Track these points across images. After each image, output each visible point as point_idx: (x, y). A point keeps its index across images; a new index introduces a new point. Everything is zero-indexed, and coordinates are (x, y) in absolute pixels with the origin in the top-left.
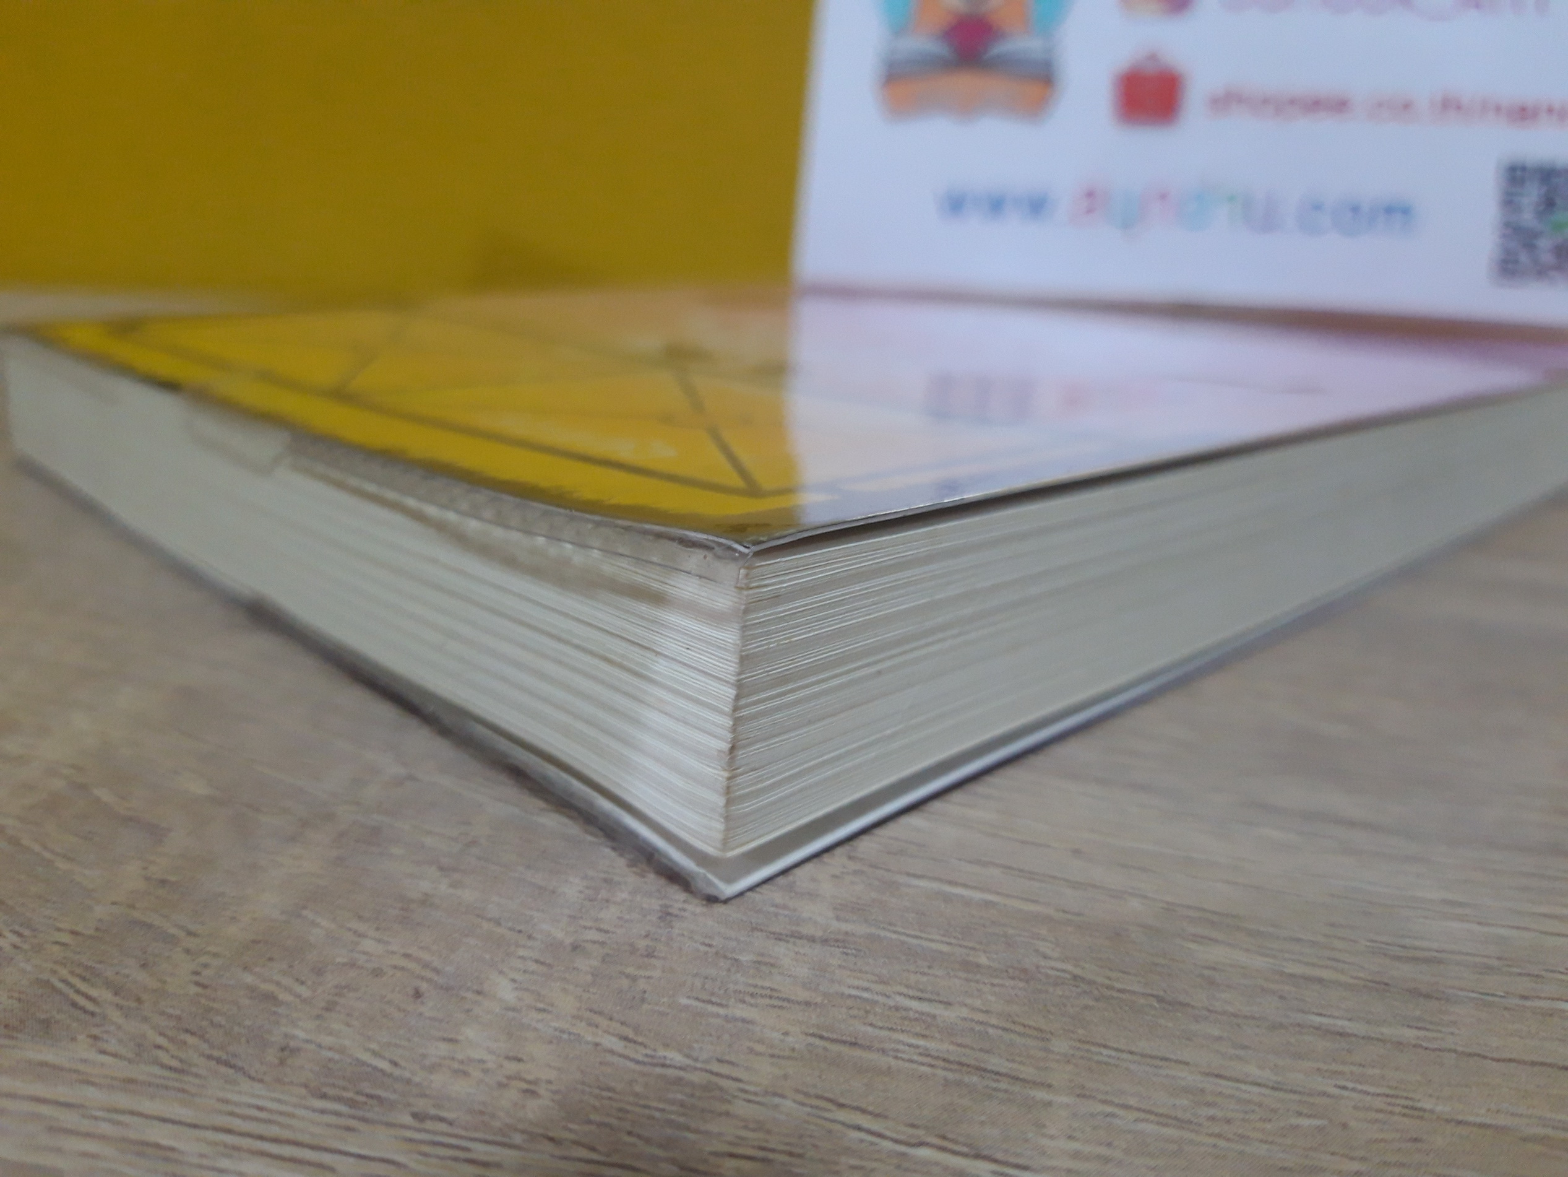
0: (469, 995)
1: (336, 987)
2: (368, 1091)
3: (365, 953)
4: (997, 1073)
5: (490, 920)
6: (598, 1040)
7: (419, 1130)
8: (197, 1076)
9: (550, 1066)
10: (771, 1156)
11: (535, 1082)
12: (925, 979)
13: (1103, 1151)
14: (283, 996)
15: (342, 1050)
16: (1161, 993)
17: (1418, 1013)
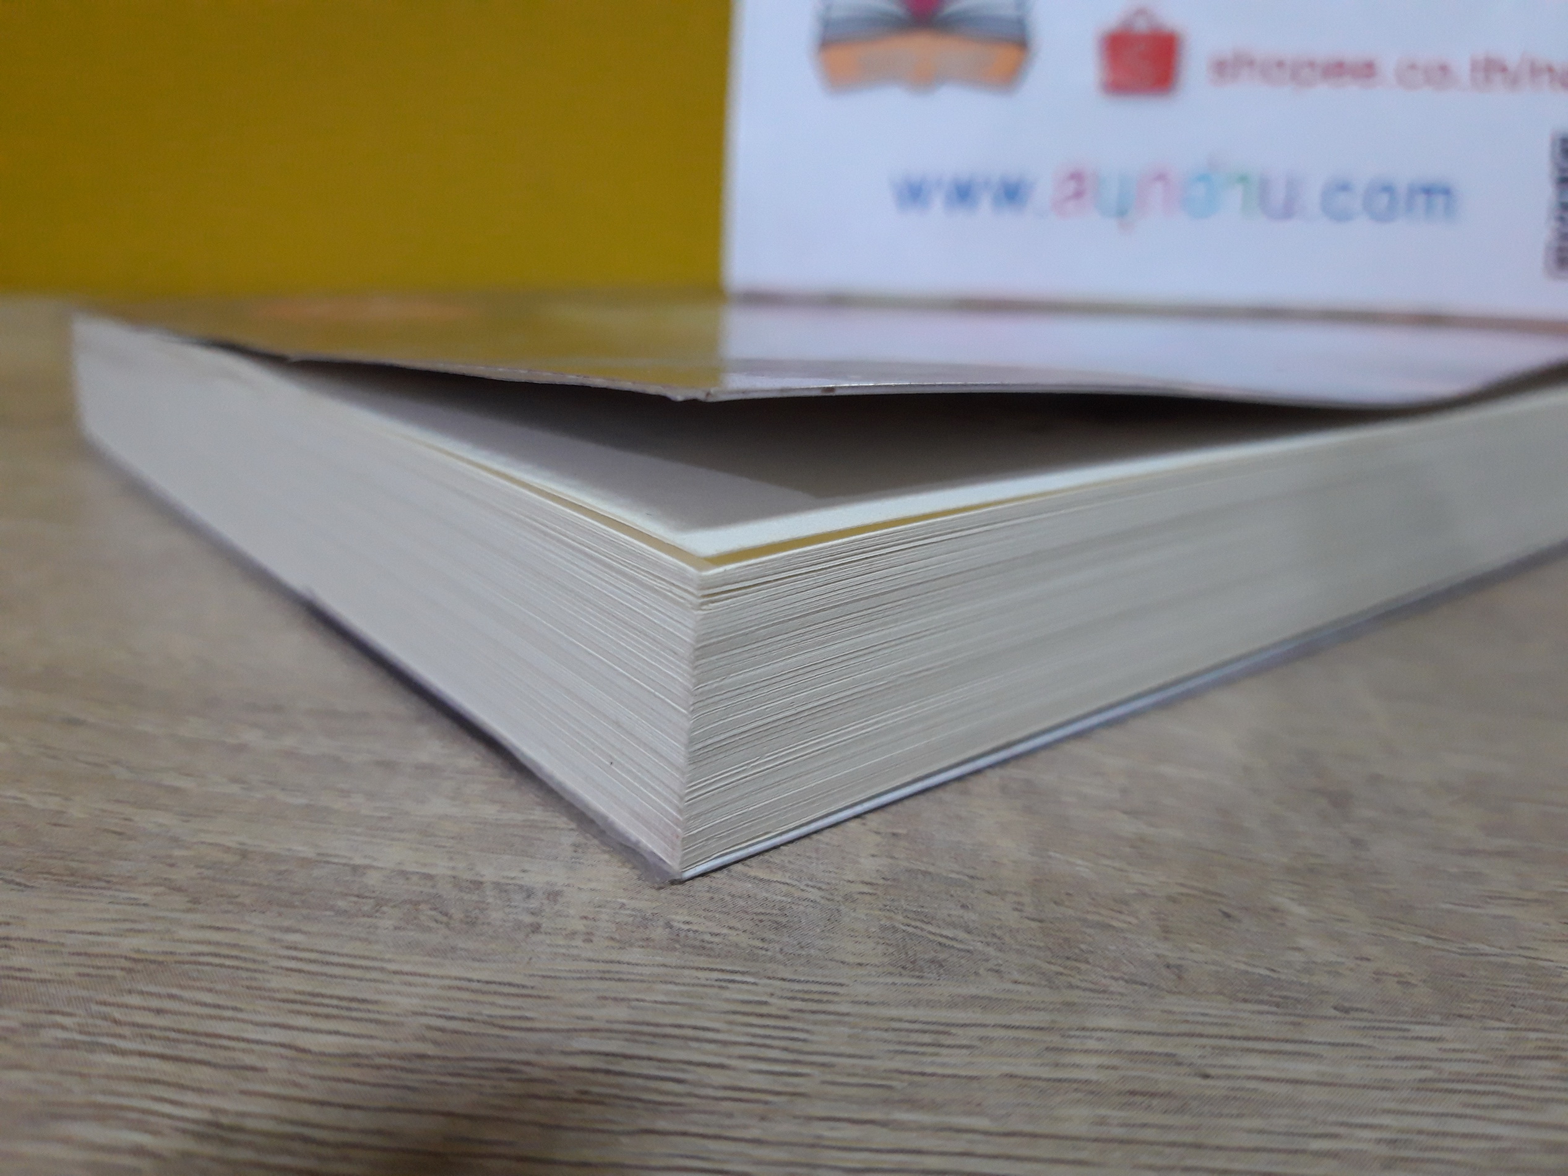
0: (1271, 913)
1: (1152, 913)
2: (1276, 993)
3: (1143, 885)
6: (1411, 939)
7: (1352, 1020)
9: (1397, 963)
11: (1400, 975)
14: (1114, 923)
15: (1214, 963)
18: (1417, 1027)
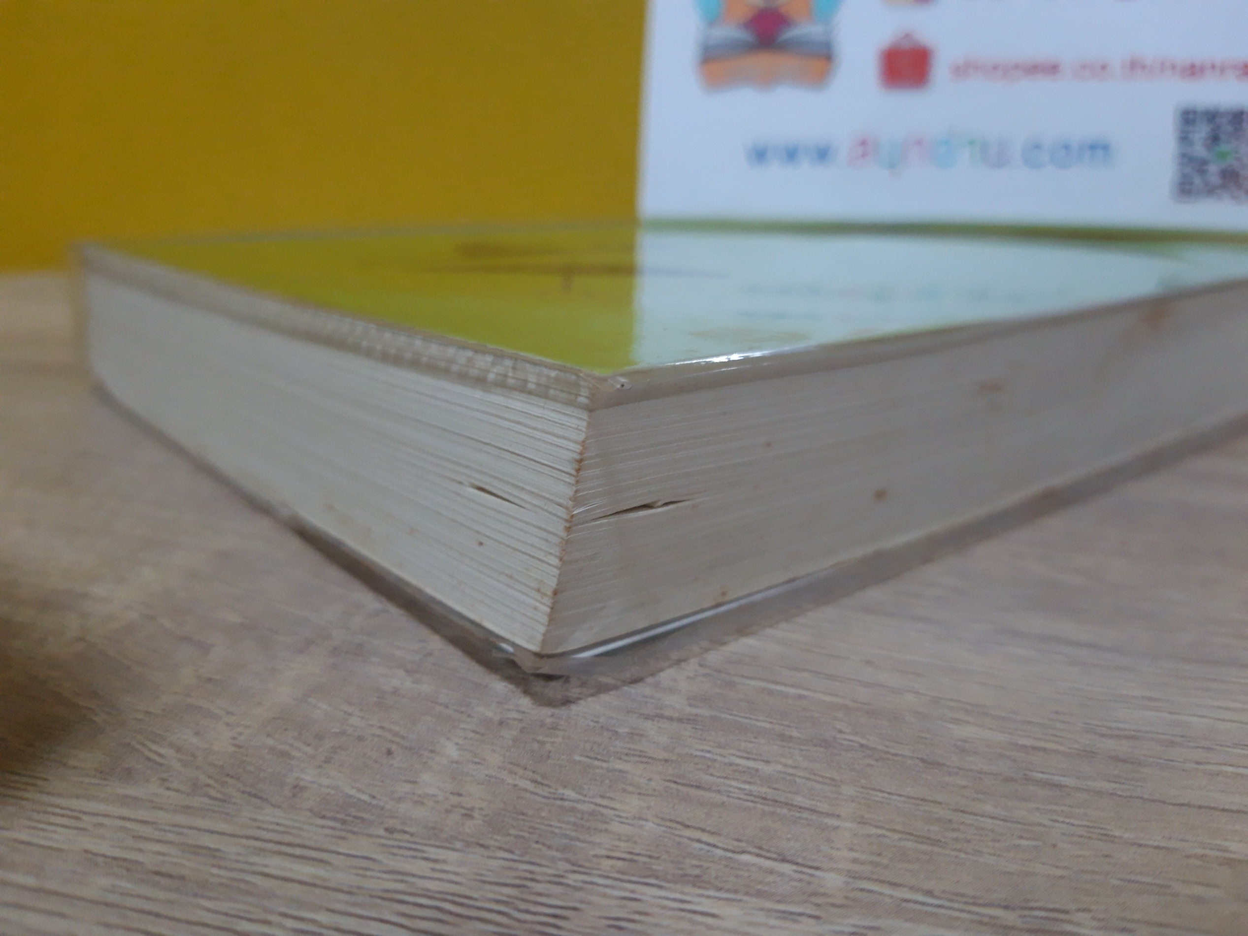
0: (426, 753)
1: (332, 747)
2: (354, 814)
3: (352, 726)
4: (800, 808)
5: (441, 704)
6: (516, 783)
7: (389, 839)
8: (235, 804)
9: (482, 800)
10: (636, 858)
11: (472, 809)
12: (752, 745)
13: (874, 858)
14: (294, 753)
15: (336, 787)
16: (925, 757)
17: (1116, 772)
18: (433, 850)
